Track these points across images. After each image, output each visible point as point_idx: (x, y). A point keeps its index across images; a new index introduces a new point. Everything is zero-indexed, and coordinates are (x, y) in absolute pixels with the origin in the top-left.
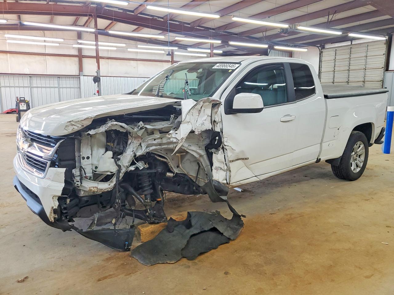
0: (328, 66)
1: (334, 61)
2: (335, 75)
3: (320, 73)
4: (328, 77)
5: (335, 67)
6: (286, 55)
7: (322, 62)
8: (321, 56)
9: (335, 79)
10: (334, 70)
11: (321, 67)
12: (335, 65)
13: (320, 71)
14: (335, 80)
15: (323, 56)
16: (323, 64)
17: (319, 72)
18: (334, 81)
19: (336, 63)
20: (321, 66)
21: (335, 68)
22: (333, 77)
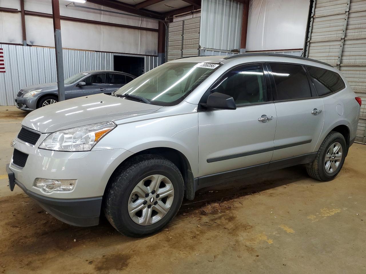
0: (328, 29)
1: (345, 16)
2: (346, 50)
3: (308, 44)
4: (327, 54)
5: (347, 29)
6: (237, 8)
7: (316, 20)
8: (314, 5)
9: (344, 58)
10: (346, 36)
11: (310, 30)
12: (347, 25)
13: (309, 39)
14: (346, 61)
15: (317, 5)
16: (317, 25)
17: (306, 43)
18: (341, 62)
19: (350, 20)
20: (310, 28)
21: (348, 31)
22: (339, 54)
